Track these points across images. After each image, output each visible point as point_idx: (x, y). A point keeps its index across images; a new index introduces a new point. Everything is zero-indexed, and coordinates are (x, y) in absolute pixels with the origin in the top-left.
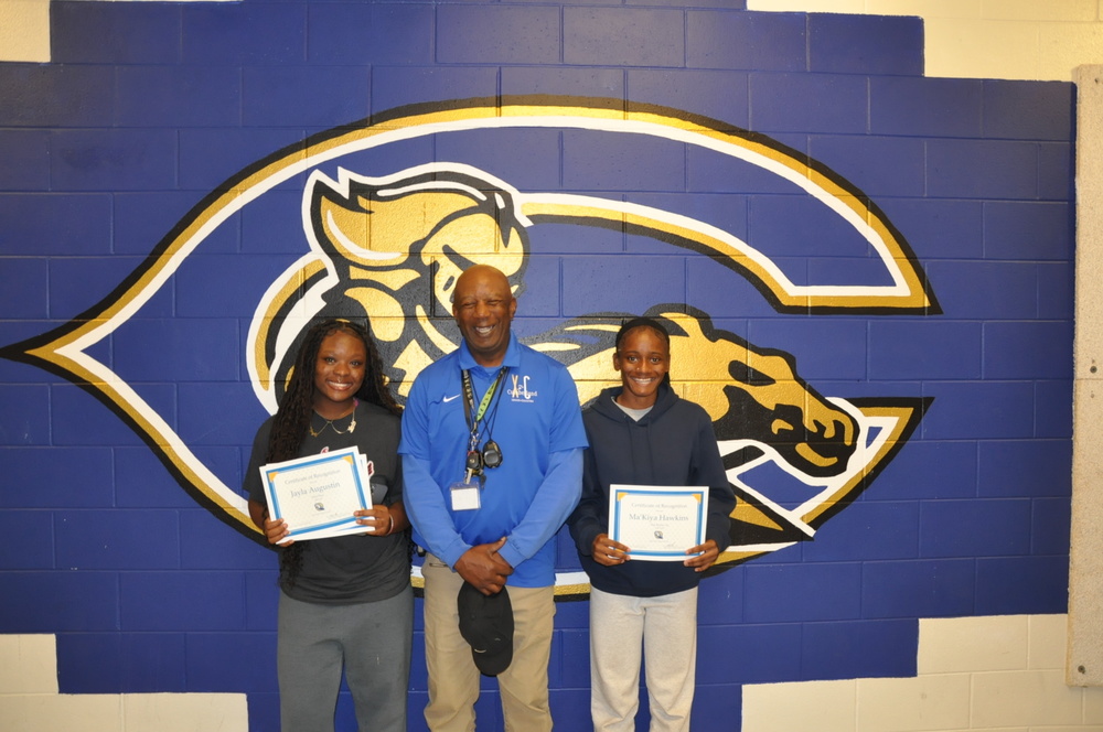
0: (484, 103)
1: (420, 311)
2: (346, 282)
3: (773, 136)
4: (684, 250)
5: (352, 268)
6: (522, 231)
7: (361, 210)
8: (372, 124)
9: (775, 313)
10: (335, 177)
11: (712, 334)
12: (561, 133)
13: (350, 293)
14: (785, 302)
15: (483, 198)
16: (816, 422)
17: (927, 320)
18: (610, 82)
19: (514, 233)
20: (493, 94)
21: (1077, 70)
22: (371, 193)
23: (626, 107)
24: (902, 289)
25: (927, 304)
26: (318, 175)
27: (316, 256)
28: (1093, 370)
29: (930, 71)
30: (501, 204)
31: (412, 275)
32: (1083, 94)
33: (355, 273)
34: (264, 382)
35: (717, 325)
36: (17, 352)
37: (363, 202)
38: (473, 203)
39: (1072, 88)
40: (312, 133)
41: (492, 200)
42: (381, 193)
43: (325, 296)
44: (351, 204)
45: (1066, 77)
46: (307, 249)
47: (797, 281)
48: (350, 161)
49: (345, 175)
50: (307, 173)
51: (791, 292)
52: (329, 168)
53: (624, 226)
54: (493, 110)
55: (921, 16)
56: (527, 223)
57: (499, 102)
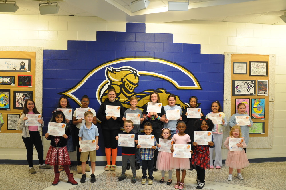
0: (133, 57)
1: (123, 88)
2: (111, 84)
3: (177, 63)
4: (163, 80)
5: (112, 82)
6: (138, 77)
7: (114, 73)
8: (116, 60)
9: (176, 90)
10: (110, 68)
11: (167, 93)
12: (144, 62)
13: (112, 86)
14: (178, 88)
15: (132, 72)
16: (183, 106)
17: (200, 91)
18: (152, 54)
19: (137, 77)
20: (134, 56)
21: (224, 53)
22: (115, 70)
23: (154, 58)
24: (197, 86)
25: (200, 89)
26: (107, 68)
27: (107, 80)
28: (226, 99)
29: (202, 52)
30: (135, 73)
31: (122, 83)
32: (225, 56)
33: (113, 83)
34: (99, 99)
35: (167, 91)
36: (61, 93)
37: (114, 72)
38: (131, 72)
39: (224, 55)
40: (107, 61)
41: (134, 72)
42: (117, 71)
43: (108, 86)
44: (112, 72)
45: (223, 54)
46: (106, 79)
47: (180, 85)
48: (113, 66)
49: (112, 68)
50: (106, 67)
51: (179, 87)
52: (109, 67)
53: (154, 76)
54: (134, 58)
55: (200, 44)
56: (139, 75)
57: (135, 57)
